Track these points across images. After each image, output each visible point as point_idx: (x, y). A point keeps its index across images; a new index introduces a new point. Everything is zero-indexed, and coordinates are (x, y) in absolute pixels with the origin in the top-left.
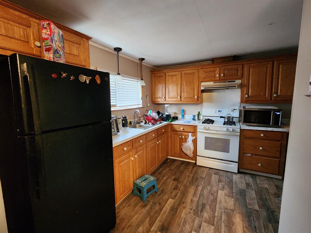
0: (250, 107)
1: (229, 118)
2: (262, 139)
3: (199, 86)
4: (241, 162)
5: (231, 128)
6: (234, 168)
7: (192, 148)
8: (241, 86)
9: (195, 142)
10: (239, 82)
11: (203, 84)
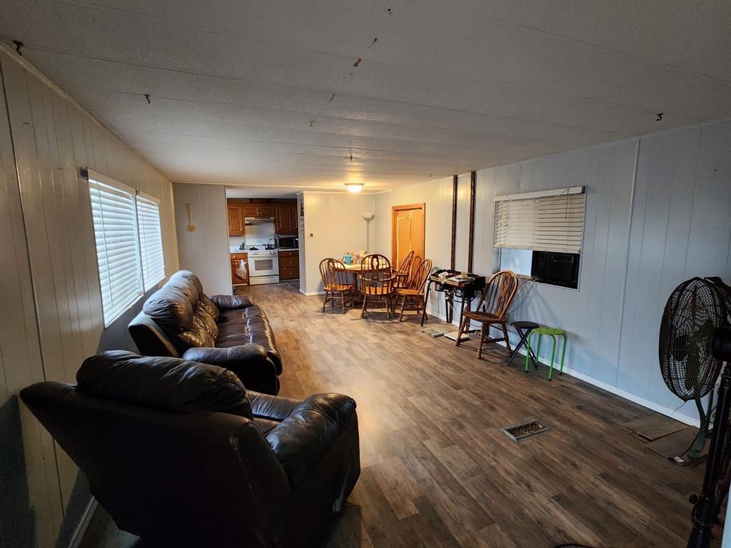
0: (281, 236)
1: (268, 245)
2: (290, 256)
3: (243, 220)
4: (280, 275)
5: (272, 251)
6: (277, 279)
7: (245, 271)
8: (274, 222)
9: (247, 266)
10: (272, 218)
11: (246, 218)
